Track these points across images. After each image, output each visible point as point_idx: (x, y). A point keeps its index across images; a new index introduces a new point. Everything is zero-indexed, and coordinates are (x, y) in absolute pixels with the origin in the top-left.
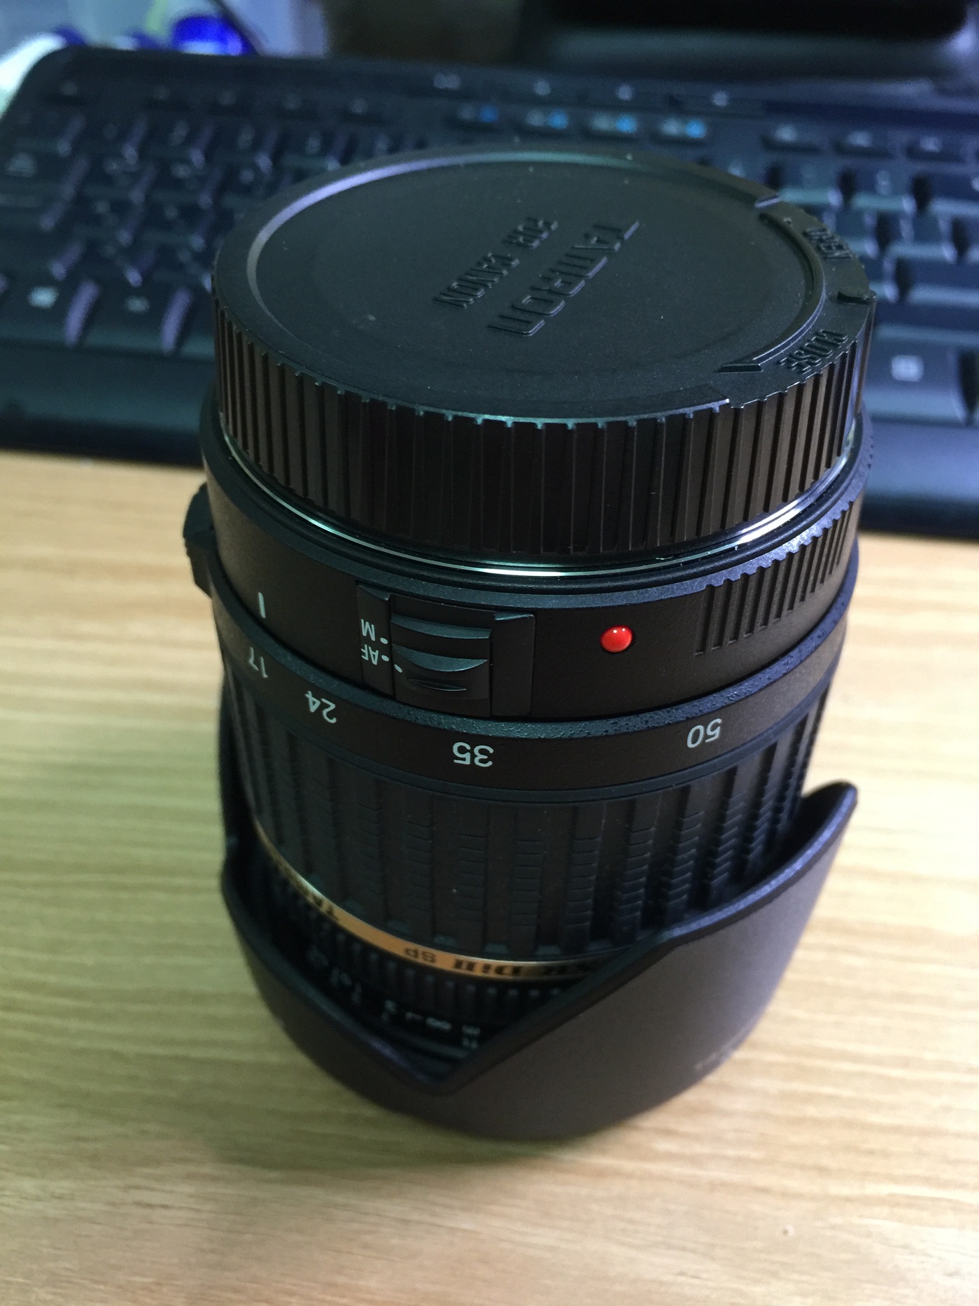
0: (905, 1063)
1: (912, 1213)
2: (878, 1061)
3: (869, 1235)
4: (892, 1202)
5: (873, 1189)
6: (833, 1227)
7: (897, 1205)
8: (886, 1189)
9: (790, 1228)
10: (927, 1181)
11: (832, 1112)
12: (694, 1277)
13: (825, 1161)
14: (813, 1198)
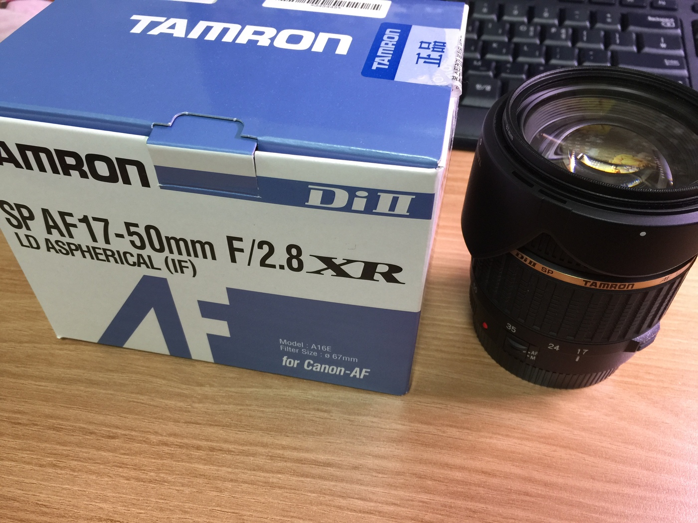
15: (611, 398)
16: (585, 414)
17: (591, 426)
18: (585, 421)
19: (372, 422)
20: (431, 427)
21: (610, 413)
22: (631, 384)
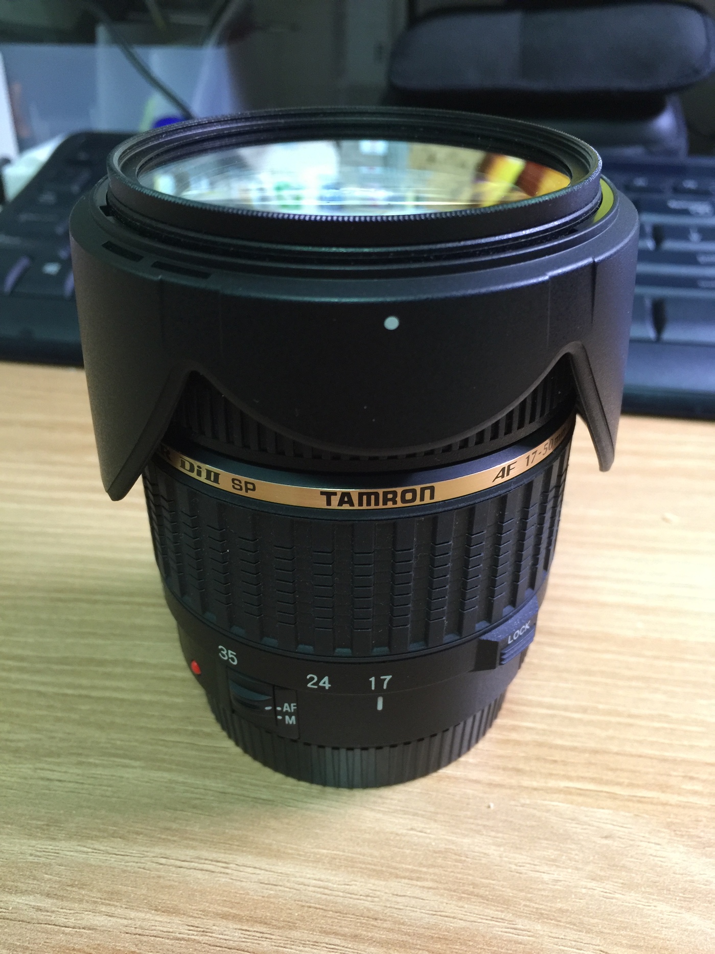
0: (585, 710)
1: (580, 799)
2: (566, 708)
3: (548, 811)
4: (567, 791)
5: (552, 783)
6: (523, 805)
7: (570, 793)
8: (563, 784)
9: (492, 805)
10: (593, 780)
11: (528, 737)
12: (421, 832)
13: (521, 766)
14: (511, 787)
15: (606, 837)
16: (546, 877)
17: (559, 905)
18: (546, 893)
19: (39, 909)
20: (177, 920)
21: (602, 873)
22: (652, 803)
